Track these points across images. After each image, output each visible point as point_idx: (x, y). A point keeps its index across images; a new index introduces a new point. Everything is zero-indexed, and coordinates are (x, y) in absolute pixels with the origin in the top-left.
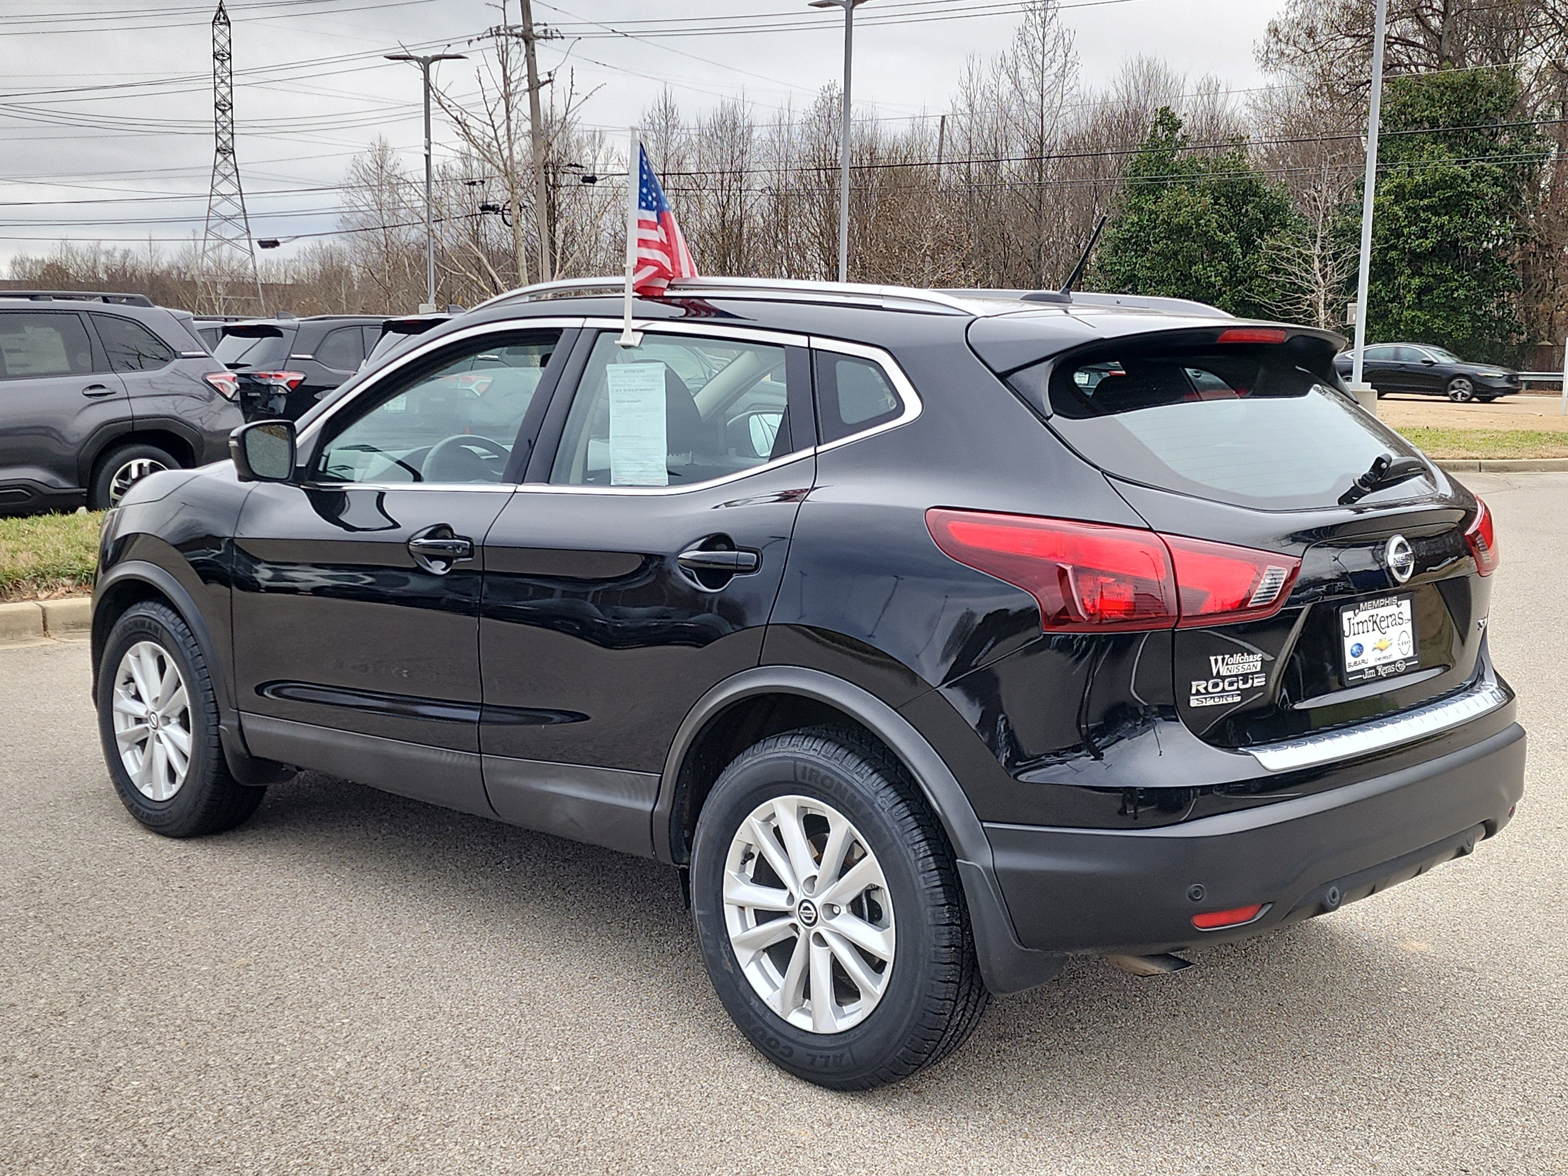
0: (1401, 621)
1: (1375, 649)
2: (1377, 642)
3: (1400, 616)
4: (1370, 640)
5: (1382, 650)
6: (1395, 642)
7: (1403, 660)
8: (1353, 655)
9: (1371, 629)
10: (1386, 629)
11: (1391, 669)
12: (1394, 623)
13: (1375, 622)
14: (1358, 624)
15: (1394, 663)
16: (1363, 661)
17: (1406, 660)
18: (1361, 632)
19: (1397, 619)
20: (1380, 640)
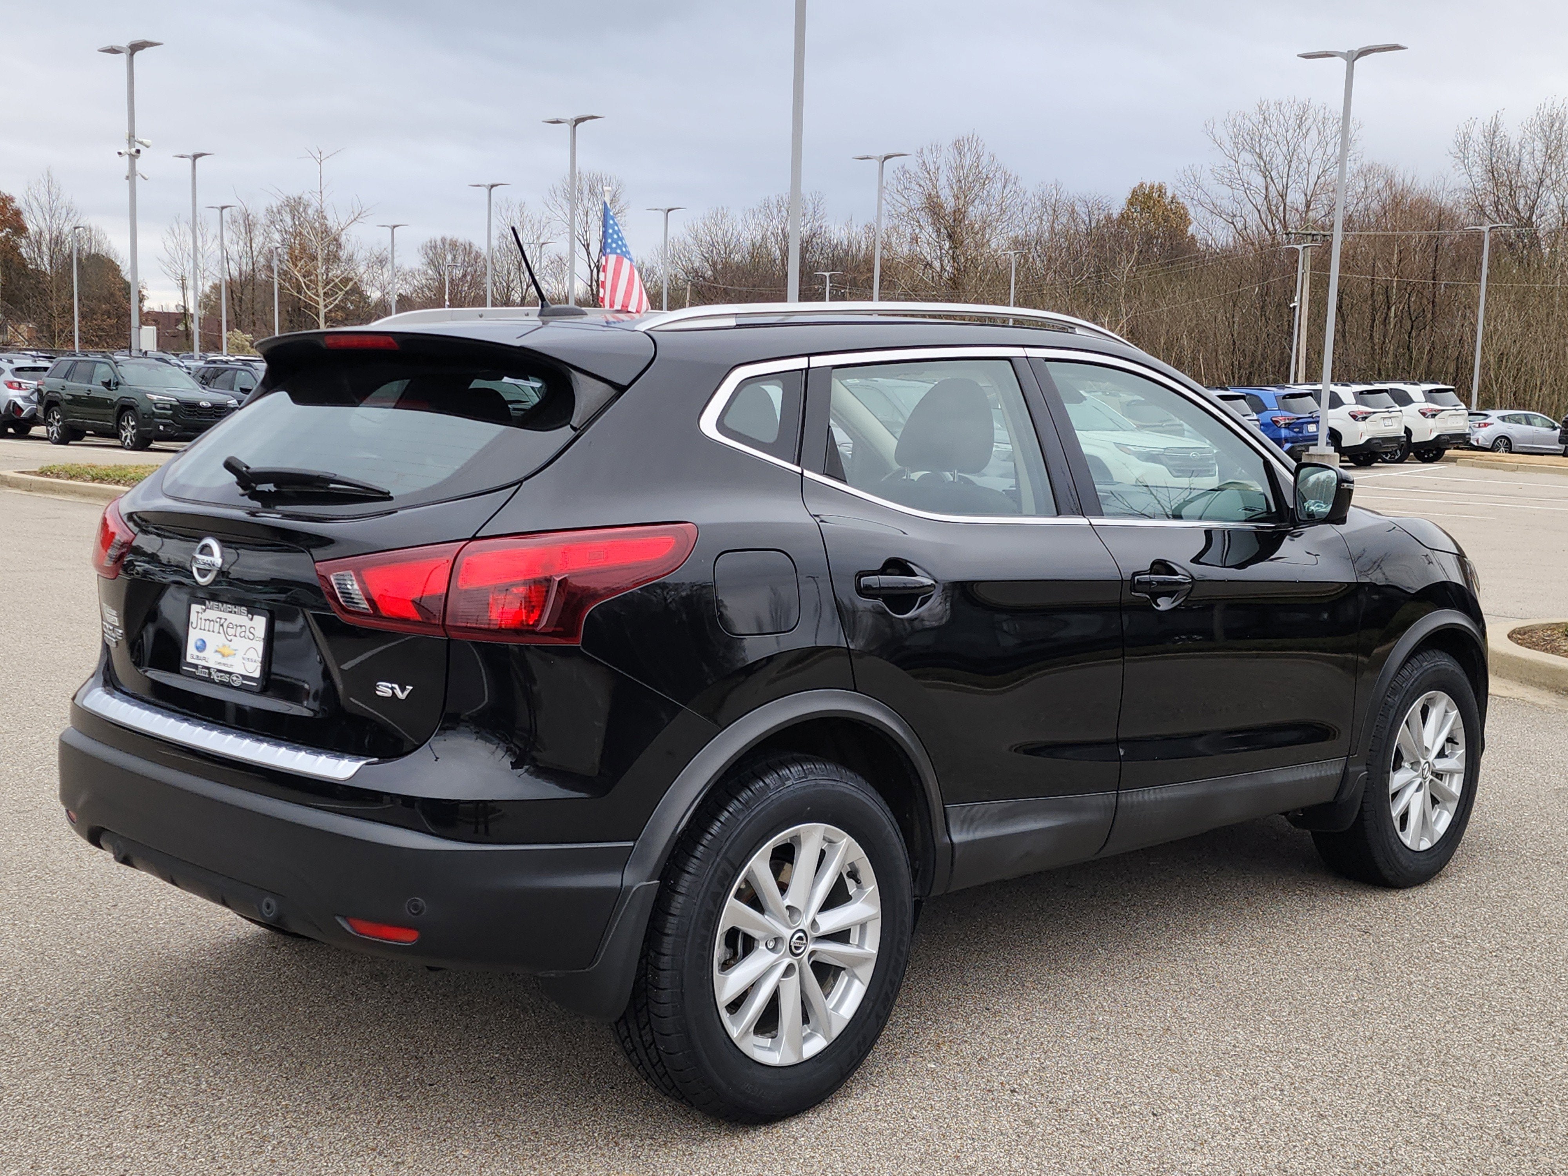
0: (251, 636)
1: (216, 651)
2: (221, 645)
3: (252, 630)
4: (214, 640)
5: (223, 656)
6: (240, 654)
7: (241, 675)
8: (197, 648)
9: (216, 630)
10: (232, 637)
11: (226, 678)
12: (243, 634)
13: (222, 625)
14: (206, 620)
15: (230, 674)
16: (204, 659)
17: (244, 677)
18: (207, 628)
19: (248, 633)
20: (224, 646)
